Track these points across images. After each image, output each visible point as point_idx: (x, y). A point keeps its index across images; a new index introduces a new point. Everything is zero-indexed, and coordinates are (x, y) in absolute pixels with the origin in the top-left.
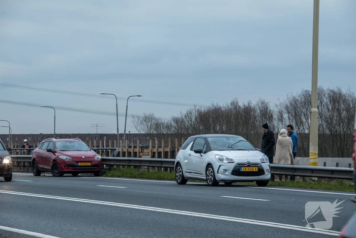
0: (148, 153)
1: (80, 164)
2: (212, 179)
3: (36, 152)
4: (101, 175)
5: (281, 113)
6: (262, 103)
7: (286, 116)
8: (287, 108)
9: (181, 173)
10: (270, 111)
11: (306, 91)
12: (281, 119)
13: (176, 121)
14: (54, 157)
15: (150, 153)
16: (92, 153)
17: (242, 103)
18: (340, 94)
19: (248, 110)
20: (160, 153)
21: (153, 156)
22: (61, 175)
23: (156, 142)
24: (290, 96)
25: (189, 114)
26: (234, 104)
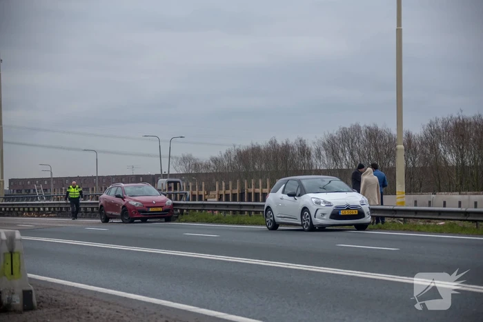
0: (215, 195)
1: (151, 210)
2: (309, 224)
3: (104, 198)
4: (174, 221)
5: (319, 151)
6: (300, 141)
7: (323, 153)
8: (324, 144)
9: (272, 218)
10: (308, 148)
11: (344, 128)
12: (319, 155)
13: (215, 161)
14: (123, 203)
15: (217, 196)
16: (162, 198)
17: (280, 141)
18: (376, 130)
19: (286, 148)
20: (227, 196)
21: (220, 199)
22: (132, 222)
23: (223, 184)
24: (327, 133)
25: (228, 154)
26: (273, 143)
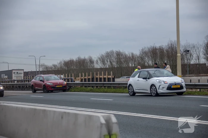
0: (79, 79)
1: (57, 86)
3: (33, 82)
5: (97, 61)
7: (99, 61)
10: (93, 60)
11: (107, 52)
14: (44, 84)
15: (80, 79)
16: (61, 81)
18: (120, 52)
19: (84, 60)
20: (85, 79)
21: (82, 81)
25: (60, 63)
26: (79, 58)
